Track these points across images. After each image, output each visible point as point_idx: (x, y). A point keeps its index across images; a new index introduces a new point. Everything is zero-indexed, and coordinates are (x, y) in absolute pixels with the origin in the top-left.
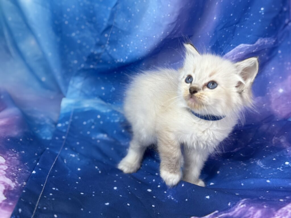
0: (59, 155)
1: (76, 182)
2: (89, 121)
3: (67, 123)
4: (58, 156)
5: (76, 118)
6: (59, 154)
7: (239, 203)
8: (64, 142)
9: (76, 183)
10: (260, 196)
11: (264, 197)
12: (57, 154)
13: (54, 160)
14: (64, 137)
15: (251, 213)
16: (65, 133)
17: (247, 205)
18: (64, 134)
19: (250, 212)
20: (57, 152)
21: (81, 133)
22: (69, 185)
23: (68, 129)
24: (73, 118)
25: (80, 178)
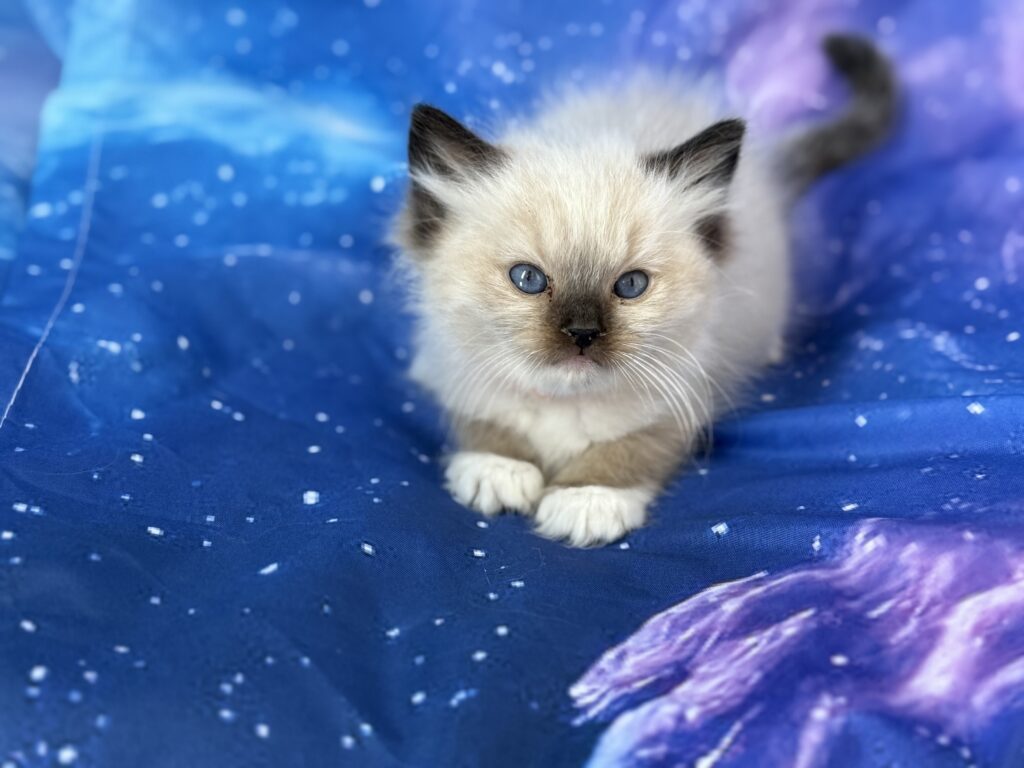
0: (44, 344)
1: (130, 454)
2: (179, 193)
3: (76, 198)
4: (40, 345)
5: (118, 173)
6: (43, 340)
7: (855, 533)
8: (70, 282)
9: (133, 462)
10: (946, 500)
11: (963, 499)
12: (36, 340)
13: (21, 371)
14: (66, 264)
15: (912, 574)
16: (72, 243)
17: (889, 540)
18: (68, 248)
19: (906, 568)
20: (35, 331)
21: (148, 239)
22: (95, 477)
23: (85, 226)
24: (103, 177)
25: (148, 437)
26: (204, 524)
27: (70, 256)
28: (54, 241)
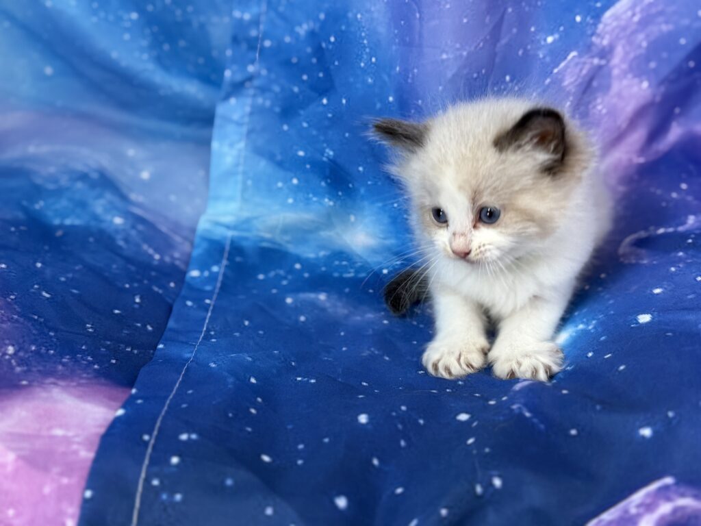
3: (215, 269)
8: (209, 313)
14: (208, 301)
16: (212, 292)
18: (209, 294)
21: (255, 292)
23: (219, 285)
26: (298, 451)
27: (210, 298)
28: (201, 291)
